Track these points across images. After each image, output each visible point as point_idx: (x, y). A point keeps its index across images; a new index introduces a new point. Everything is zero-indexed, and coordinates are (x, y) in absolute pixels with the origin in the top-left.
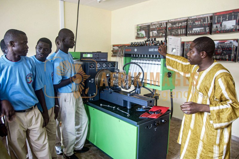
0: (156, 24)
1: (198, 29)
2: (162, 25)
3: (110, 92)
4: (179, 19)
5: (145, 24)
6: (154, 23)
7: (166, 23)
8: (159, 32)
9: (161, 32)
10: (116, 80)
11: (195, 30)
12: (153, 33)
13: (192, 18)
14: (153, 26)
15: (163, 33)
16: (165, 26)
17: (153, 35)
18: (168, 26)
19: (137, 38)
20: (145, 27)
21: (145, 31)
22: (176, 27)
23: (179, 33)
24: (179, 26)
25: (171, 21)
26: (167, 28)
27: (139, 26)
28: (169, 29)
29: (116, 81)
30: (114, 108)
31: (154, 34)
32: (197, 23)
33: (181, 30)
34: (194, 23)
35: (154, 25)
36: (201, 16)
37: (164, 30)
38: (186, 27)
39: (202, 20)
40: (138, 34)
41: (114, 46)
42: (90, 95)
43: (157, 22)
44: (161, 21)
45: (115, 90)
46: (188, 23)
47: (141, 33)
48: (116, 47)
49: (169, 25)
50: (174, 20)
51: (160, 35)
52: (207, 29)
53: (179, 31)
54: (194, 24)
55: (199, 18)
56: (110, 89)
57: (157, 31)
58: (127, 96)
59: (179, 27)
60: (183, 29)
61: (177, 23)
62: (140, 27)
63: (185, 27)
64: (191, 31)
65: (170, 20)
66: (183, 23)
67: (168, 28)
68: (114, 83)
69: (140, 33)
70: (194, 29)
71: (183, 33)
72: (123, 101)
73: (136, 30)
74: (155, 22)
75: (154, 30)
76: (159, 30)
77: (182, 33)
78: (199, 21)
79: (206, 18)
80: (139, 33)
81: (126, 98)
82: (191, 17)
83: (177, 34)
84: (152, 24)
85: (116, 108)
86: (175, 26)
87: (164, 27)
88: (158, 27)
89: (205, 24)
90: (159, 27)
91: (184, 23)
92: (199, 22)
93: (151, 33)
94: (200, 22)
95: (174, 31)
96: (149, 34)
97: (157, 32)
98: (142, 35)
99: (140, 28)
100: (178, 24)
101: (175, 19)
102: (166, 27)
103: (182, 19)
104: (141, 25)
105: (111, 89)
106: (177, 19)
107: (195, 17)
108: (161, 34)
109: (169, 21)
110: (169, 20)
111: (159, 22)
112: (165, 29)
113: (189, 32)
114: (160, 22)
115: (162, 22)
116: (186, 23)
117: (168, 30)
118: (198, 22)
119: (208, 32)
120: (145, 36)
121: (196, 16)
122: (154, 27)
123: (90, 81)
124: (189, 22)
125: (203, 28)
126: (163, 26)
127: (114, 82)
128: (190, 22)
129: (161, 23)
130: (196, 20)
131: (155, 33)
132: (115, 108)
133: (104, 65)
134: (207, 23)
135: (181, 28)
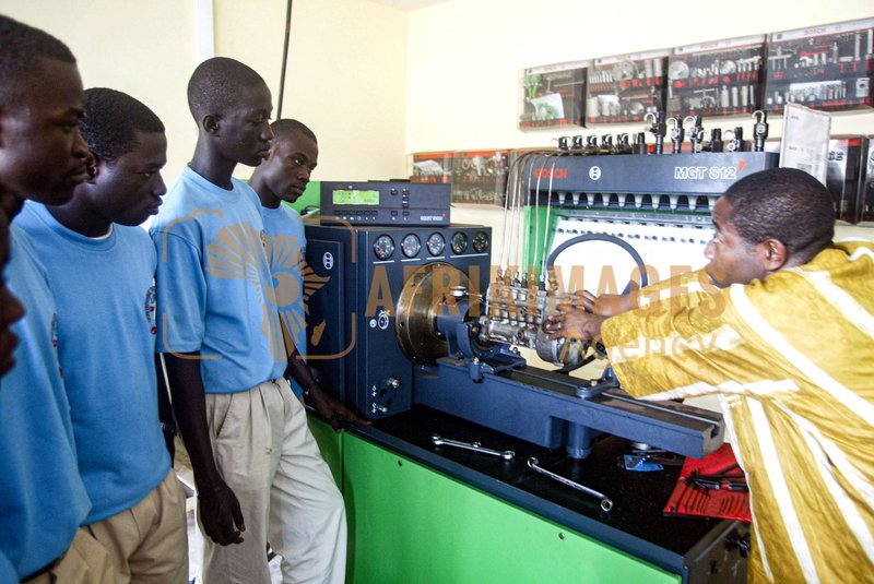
0: (617, 64)
1: (817, 85)
2: (642, 69)
3: (475, 375)
4: (722, 45)
5: (563, 64)
6: (604, 62)
7: (666, 62)
8: (629, 98)
9: (639, 101)
10: (502, 318)
11: (801, 92)
12: (600, 104)
13: (786, 38)
14: (604, 72)
15: (646, 105)
16: (659, 73)
17: (600, 111)
18: (673, 75)
19: (528, 123)
20: (564, 80)
21: (562, 94)
22: (708, 76)
23: (725, 104)
24: (725, 71)
25: (686, 51)
26: (670, 82)
27: (535, 72)
28: (679, 85)
29: (506, 321)
30: (508, 457)
31: (605, 106)
32: (807, 61)
33: (735, 90)
34: (795, 58)
35: (609, 67)
36: (830, 31)
37: (653, 90)
38: (760, 79)
39: (835, 48)
40: (529, 107)
41: (418, 158)
42: (374, 388)
43: (618, 57)
44: (639, 53)
45: (502, 367)
46: (770, 58)
47: (546, 106)
48: (431, 162)
49: (676, 69)
50: (698, 49)
51: (634, 112)
52: (862, 85)
53: (725, 93)
54: (797, 66)
55: (815, 38)
56: (476, 360)
57: (621, 95)
58: (575, 399)
59: (726, 80)
60: (745, 89)
61: (717, 61)
62: (542, 79)
63: (755, 76)
64: (782, 94)
65: (681, 49)
66: (741, 61)
67: (675, 81)
68: (495, 333)
69: (541, 106)
70: (794, 87)
71: (745, 103)
72: (548, 424)
73: (522, 91)
74: (608, 58)
75: (610, 92)
76: (631, 89)
77: (735, 104)
78: (819, 51)
79: (858, 38)
80: (535, 102)
81: (571, 408)
82: (780, 37)
83: (714, 109)
84: (597, 64)
85: (519, 460)
86: (701, 73)
87: (654, 78)
88: (624, 76)
89: (847, 62)
90: (630, 77)
91: (749, 61)
92: (820, 57)
93: (592, 104)
94: (824, 56)
95: (701, 95)
96: (583, 106)
97: (620, 101)
98: (549, 112)
99: (544, 84)
100: (721, 66)
101: (703, 45)
102: (665, 78)
103: (735, 44)
104: (542, 71)
105: (481, 361)
106: (716, 42)
107: (801, 35)
108: (641, 107)
109: (677, 52)
110: (673, 50)
111: (629, 55)
112: (657, 87)
113: (770, 101)
114: (635, 58)
115: (643, 57)
116: (756, 59)
117: (670, 88)
118: (816, 56)
119: (865, 98)
120: (562, 116)
121: (806, 29)
122: (606, 77)
123: (373, 323)
124: (775, 54)
125: (838, 82)
126: (649, 75)
127: (492, 327)
128: (779, 57)
129: (636, 62)
130: (802, 47)
131: (611, 104)
132: (514, 458)
133: (435, 246)
134: (858, 59)
135: (734, 80)
